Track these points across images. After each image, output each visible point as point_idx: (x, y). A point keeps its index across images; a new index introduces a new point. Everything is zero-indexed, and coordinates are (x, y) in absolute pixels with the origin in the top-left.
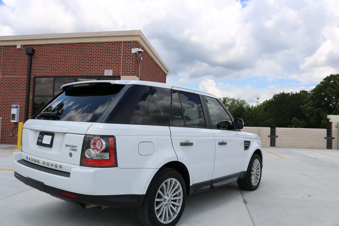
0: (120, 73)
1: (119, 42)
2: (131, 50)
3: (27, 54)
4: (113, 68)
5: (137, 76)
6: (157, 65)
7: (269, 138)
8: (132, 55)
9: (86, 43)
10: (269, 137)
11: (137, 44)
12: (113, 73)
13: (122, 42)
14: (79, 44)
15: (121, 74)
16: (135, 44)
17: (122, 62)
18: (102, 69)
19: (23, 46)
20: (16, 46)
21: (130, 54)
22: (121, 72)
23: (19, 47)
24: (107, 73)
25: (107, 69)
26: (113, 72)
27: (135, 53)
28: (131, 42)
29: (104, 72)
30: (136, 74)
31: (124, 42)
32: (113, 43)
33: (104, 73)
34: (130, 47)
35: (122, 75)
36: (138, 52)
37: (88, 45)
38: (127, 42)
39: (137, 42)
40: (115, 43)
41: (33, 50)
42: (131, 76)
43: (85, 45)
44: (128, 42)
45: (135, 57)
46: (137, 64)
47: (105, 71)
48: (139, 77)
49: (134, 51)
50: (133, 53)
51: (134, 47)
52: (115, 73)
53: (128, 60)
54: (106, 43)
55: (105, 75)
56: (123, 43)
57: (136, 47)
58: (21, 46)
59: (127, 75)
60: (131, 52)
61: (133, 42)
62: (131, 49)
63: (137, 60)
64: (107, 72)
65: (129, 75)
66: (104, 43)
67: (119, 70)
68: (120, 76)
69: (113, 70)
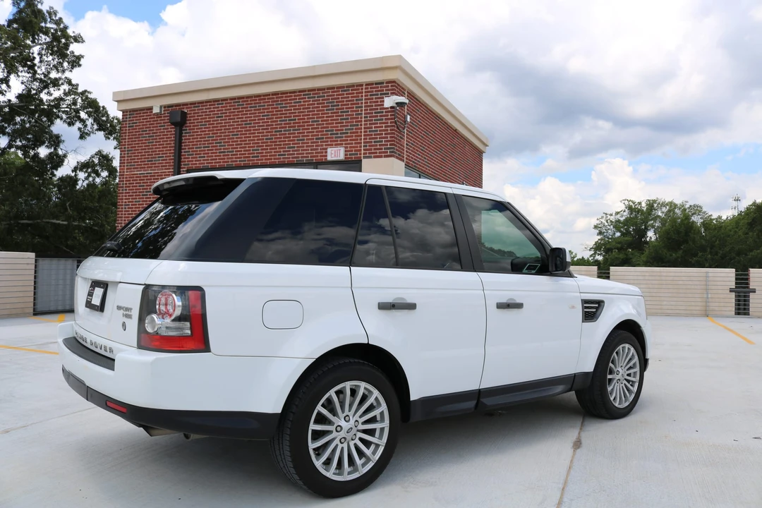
0: (360, 154)
1: (357, 86)
2: (383, 101)
3: (172, 124)
4: (345, 144)
5: (397, 158)
6: (456, 130)
7: (733, 295)
8: (386, 112)
9: (287, 93)
10: (731, 291)
11: (395, 87)
12: (346, 155)
13: (362, 85)
14: (273, 95)
15: (362, 156)
16: (392, 86)
17: (365, 128)
18: (322, 145)
19: (165, 107)
20: (151, 109)
21: (381, 109)
22: (362, 152)
23: (156, 110)
24: (332, 154)
25: (332, 145)
26: (346, 151)
27: (392, 107)
28: (383, 83)
29: (326, 152)
30: (396, 153)
31: (366, 85)
32: (343, 87)
33: (326, 156)
34: (381, 94)
35: (364, 158)
36: (397, 103)
37: (292, 96)
38: (372, 84)
39: (394, 82)
40: (347, 87)
41: (184, 115)
42: (383, 159)
43: (286, 97)
44: (376, 84)
45: (391, 115)
46: (396, 131)
47: (329, 150)
48: (403, 161)
49: (389, 102)
50: (387, 108)
51: (388, 94)
52: (350, 155)
53: (377, 123)
54: (328, 89)
55: (329, 158)
56: (364, 87)
57: (392, 94)
58: (161, 107)
59: (375, 157)
60: (383, 105)
61: (387, 83)
62: (383, 98)
63: (395, 123)
64: (333, 152)
65: (381, 157)
66: (324, 89)
67: (357, 147)
68: (360, 161)
69: (346, 148)
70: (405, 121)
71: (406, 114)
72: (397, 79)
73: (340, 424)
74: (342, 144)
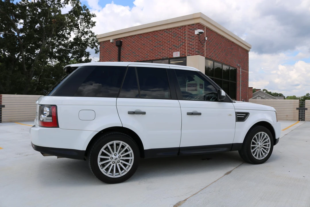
0: (186, 54)
1: (184, 26)
2: (194, 32)
3: (117, 46)
4: (180, 50)
5: (201, 55)
6: (233, 42)
8: (196, 36)
9: (158, 31)
11: (199, 26)
12: (180, 55)
13: (186, 26)
14: (153, 32)
15: (187, 55)
16: (198, 26)
17: (187, 44)
18: (171, 51)
19: (114, 40)
20: (109, 41)
21: (193, 35)
22: (187, 53)
23: (111, 41)
24: (175, 55)
25: (175, 51)
26: (180, 53)
27: (198, 34)
28: (194, 25)
29: (173, 54)
30: (200, 53)
31: (188, 26)
32: (179, 27)
33: (173, 56)
34: (194, 29)
35: (188, 55)
36: (199, 32)
37: (160, 32)
38: (190, 25)
39: (199, 24)
40: (180, 27)
41: (121, 42)
42: (195, 56)
43: (158, 33)
44: (192, 25)
45: (198, 38)
46: (200, 44)
47: (174, 53)
48: (204, 56)
49: (197, 32)
50: (196, 35)
51: (196, 29)
52: (182, 55)
53: (192, 41)
54: (173, 28)
55: (174, 56)
56: (187, 27)
57: (198, 29)
58: (113, 40)
59: (192, 55)
60: (194, 34)
61: (196, 24)
63: (200, 41)
64: (175, 54)
65: (194, 55)
66: (172, 29)
67: (185, 51)
68: (186, 57)
69: (181, 52)
70: (205, 40)
71: (205, 36)
72: (200, 22)
73: (112, 156)
74: (179, 51)
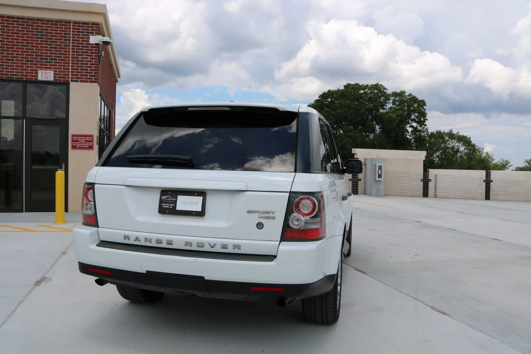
0: (68, 78)
1: (65, 22)
2: (89, 38)
4: (54, 68)
8: (91, 47)
11: (99, 29)
12: (55, 77)
13: (70, 23)
15: (70, 79)
16: (96, 27)
17: (72, 57)
18: (33, 67)
21: (86, 44)
22: (70, 76)
24: (42, 75)
25: (42, 68)
26: (55, 74)
27: (97, 44)
28: (88, 24)
29: (37, 73)
30: (98, 80)
31: (74, 23)
32: (53, 21)
33: (37, 76)
34: (87, 32)
35: (72, 81)
36: (103, 42)
38: (79, 23)
39: (98, 24)
40: (56, 22)
42: (88, 84)
44: (83, 23)
45: (95, 50)
46: (98, 63)
47: (40, 72)
48: (99, 83)
49: (94, 39)
50: (93, 44)
51: (93, 33)
52: (59, 77)
53: (83, 55)
54: (38, 20)
55: (40, 78)
56: (72, 24)
57: (97, 33)
59: (81, 81)
60: (89, 41)
61: (92, 24)
62: (89, 36)
63: (98, 56)
64: (43, 74)
65: (87, 82)
66: (34, 20)
67: (65, 72)
68: (69, 83)
69: (55, 71)
70: (101, 56)
71: (101, 50)
74: (52, 68)
